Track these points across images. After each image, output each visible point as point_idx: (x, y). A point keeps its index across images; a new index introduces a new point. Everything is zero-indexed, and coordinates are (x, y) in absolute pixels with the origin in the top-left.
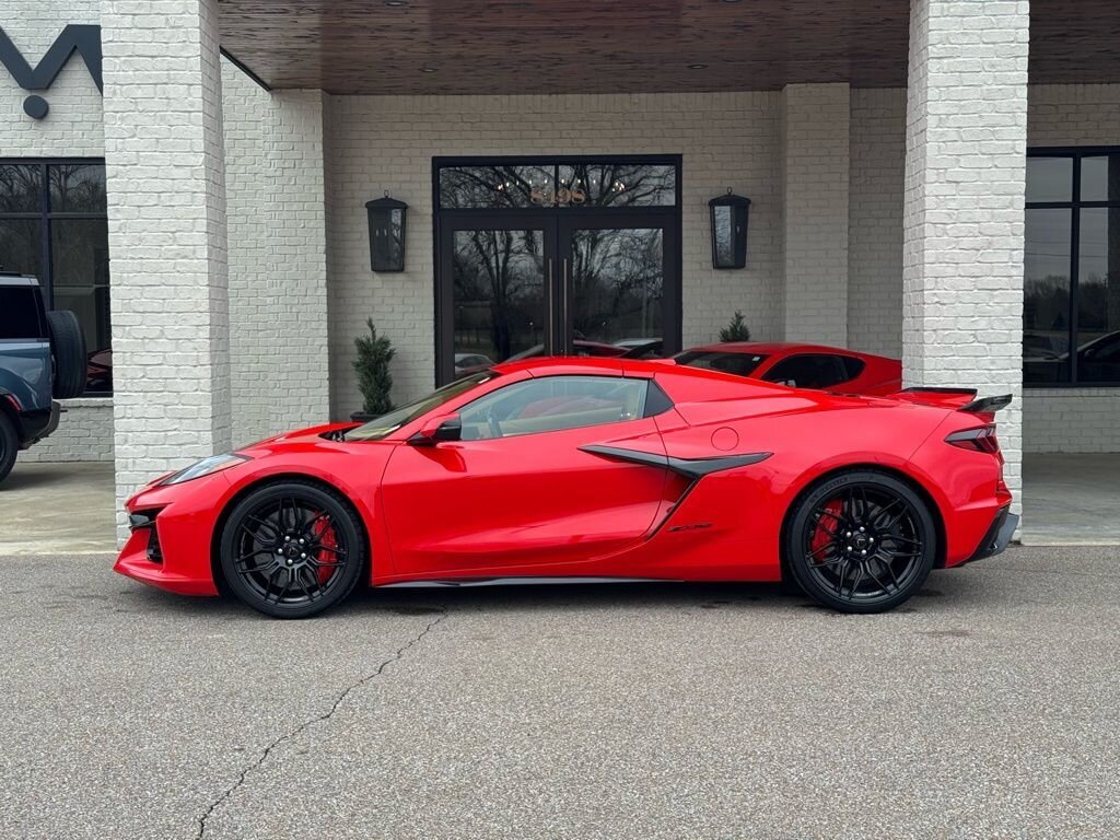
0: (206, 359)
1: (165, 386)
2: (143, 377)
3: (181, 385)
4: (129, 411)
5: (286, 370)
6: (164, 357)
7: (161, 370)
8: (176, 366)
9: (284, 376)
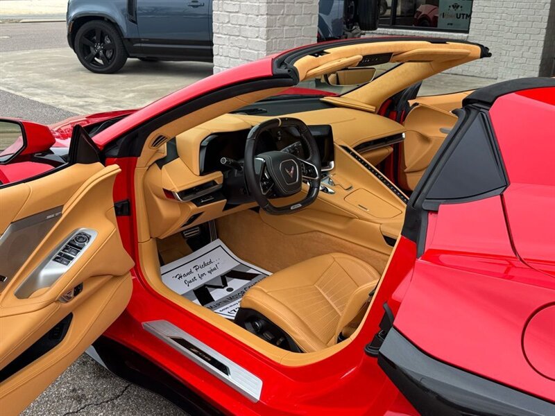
0: (264, 10)
1: (240, 31)
2: (229, 22)
3: (249, 32)
4: (221, 50)
5: (518, 20)
6: (240, 7)
7: (238, 17)
8: (246, 14)
9: (516, 24)
